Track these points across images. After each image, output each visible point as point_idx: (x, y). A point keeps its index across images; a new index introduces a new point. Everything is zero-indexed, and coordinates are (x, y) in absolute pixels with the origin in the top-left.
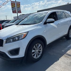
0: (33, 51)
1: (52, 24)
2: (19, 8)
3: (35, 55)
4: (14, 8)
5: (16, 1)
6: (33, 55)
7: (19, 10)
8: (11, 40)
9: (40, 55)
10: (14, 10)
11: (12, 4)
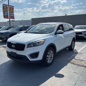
0: (48, 56)
1: (60, 35)
2: (12, 13)
3: (48, 60)
4: (6, 12)
5: (9, 5)
6: (47, 59)
7: (12, 15)
8: (32, 45)
9: (51, 61)
10: (6, 14)
11: (3, 7)
